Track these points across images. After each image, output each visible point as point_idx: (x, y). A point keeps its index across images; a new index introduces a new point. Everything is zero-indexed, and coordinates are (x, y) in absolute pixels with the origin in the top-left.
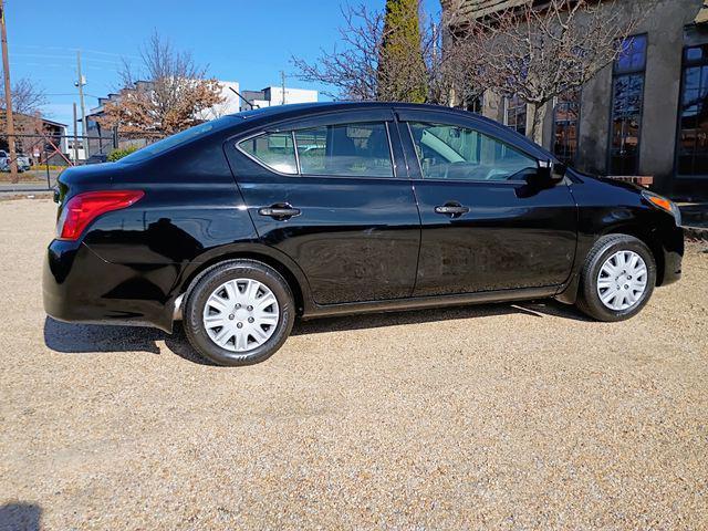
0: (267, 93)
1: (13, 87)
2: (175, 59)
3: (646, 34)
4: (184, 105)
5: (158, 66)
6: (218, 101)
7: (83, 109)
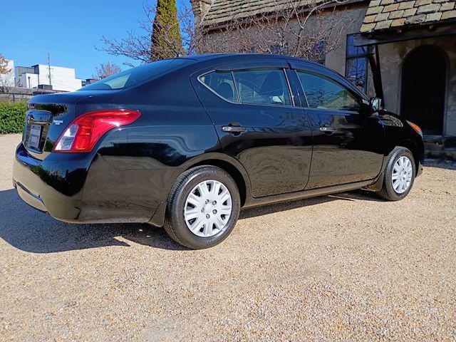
0: (36, 69)
6: (4, 71)
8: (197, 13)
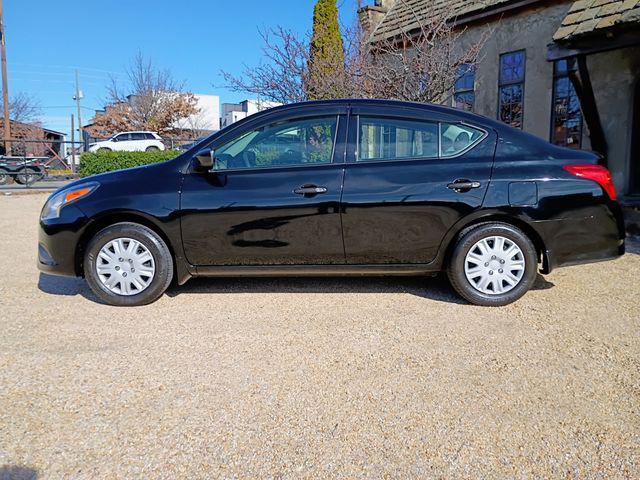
0: (244, 105)
1: (11, 100)
2: (156, 76)
3: (524, 50)
4: (163, 115)
5: (142, 81)
6: (193, 111)
7: (79, 119)
8: (366, 27)
